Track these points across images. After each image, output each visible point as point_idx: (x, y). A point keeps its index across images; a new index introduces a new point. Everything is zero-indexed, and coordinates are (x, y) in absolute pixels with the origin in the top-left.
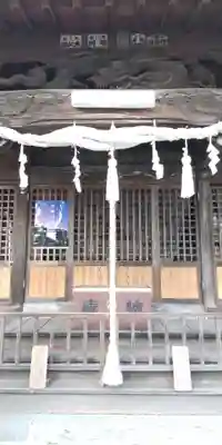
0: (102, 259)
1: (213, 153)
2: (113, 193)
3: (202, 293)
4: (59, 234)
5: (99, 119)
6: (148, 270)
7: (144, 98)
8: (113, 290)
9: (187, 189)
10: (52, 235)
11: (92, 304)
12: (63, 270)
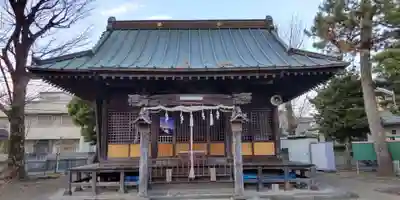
0: (187, 140)
1: (218, 113)
2: (192, 124)
3: (226, 153)
4: (170, 130)
5: (187, 104)
6: (205, 145)
7: (199, 98)
8: (192, 152)
9: (212, 123)
10: (167, 131)
11: (186, 156)
12: (171, 146)
